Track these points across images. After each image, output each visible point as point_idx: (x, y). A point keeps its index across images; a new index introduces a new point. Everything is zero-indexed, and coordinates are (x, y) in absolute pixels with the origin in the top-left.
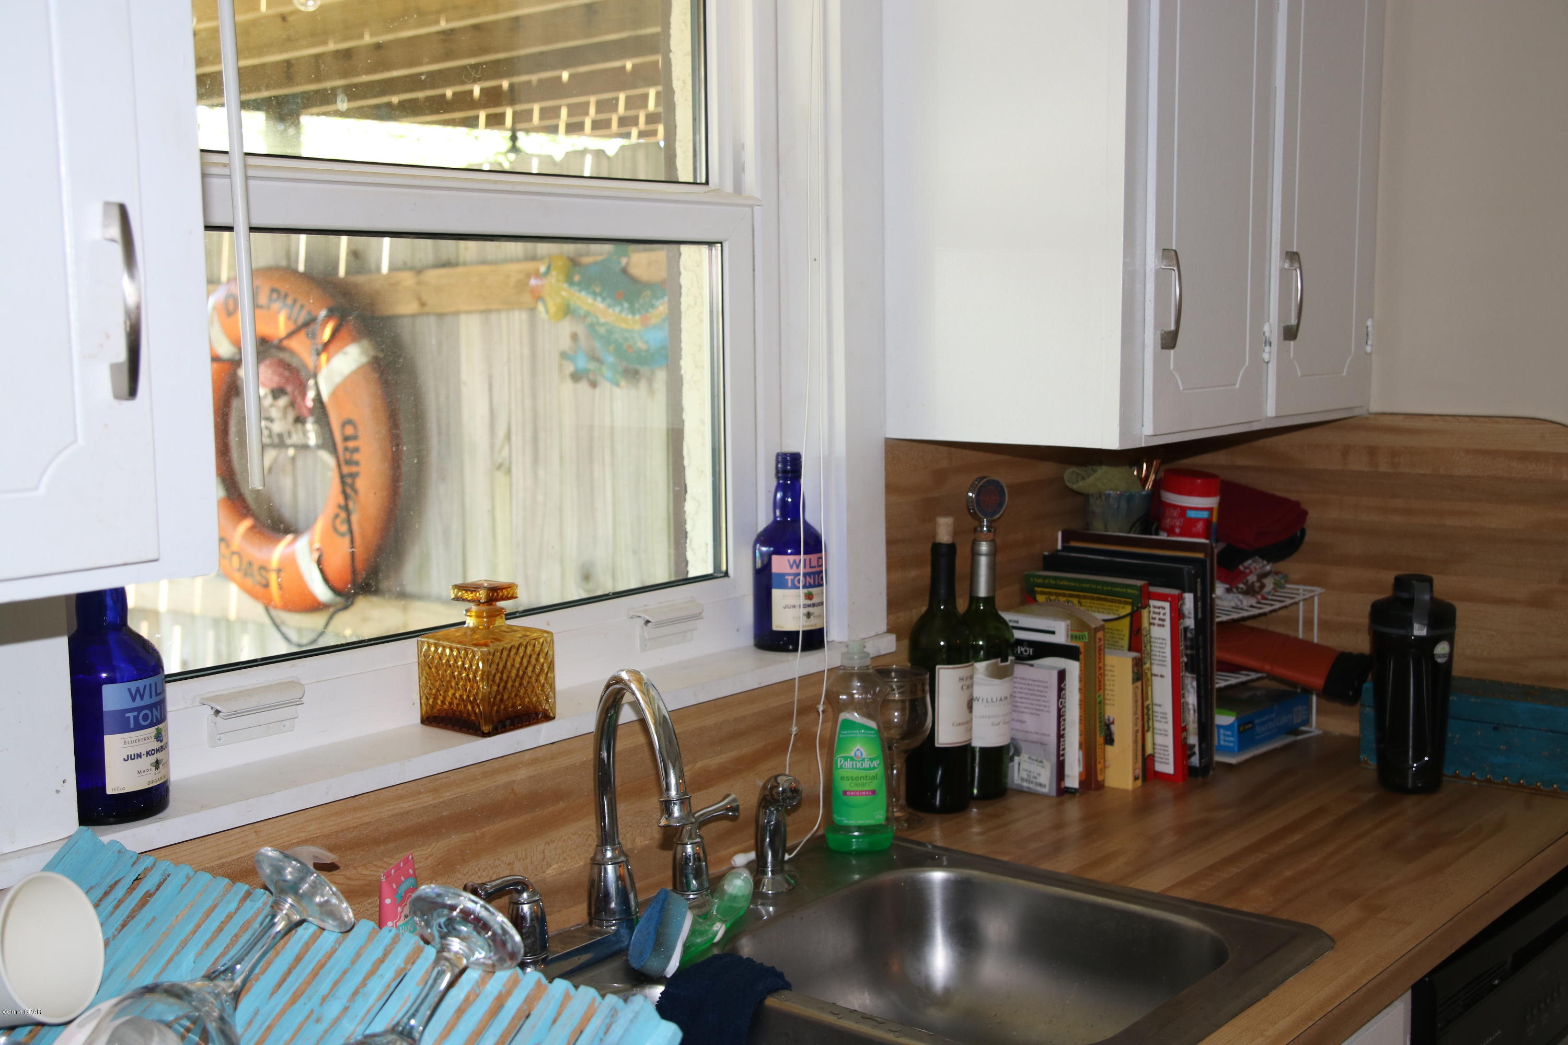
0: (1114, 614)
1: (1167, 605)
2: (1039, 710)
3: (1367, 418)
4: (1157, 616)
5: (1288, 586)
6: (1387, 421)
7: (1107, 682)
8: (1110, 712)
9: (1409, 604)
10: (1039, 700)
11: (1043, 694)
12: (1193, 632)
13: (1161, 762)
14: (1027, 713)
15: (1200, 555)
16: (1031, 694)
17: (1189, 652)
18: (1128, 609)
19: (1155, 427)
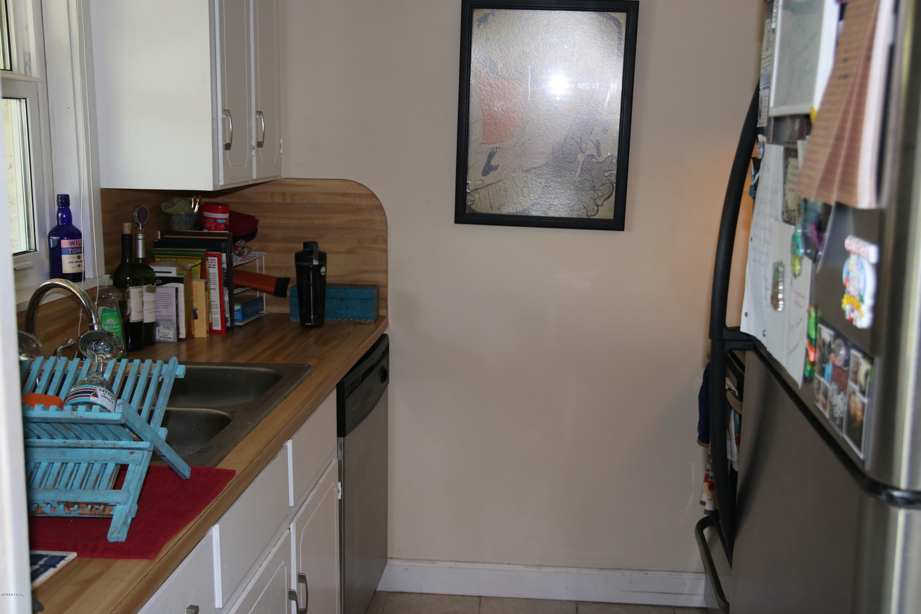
0: (193, 264)
1: (216, 259)
2: (167, 306)
3: (281, 180)
4: (212, 264)
5: (252, 252)
6: (289, 181)
7: (194, 293)
8: (195, 305)
9: (311, 252)
10: (167, 302)
11: (170, 299)
12: (226, 270)
13: (215, 326)
14: (162, 308)
15: (226, 238)
16: (163, 299)
17: (224, 278)
18: (200, 261)
19: (225, 182)
